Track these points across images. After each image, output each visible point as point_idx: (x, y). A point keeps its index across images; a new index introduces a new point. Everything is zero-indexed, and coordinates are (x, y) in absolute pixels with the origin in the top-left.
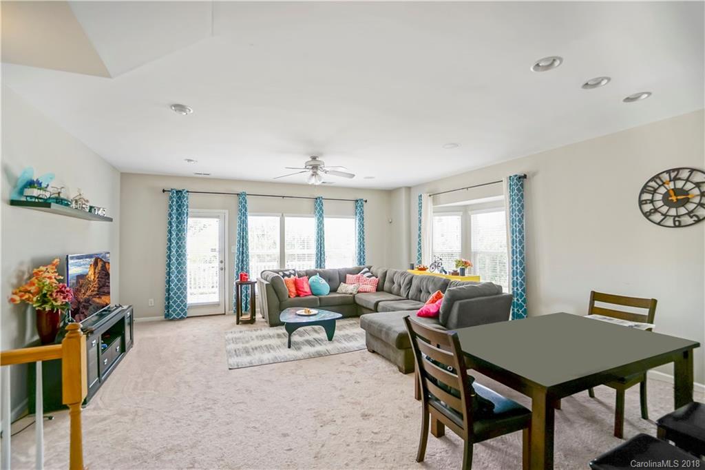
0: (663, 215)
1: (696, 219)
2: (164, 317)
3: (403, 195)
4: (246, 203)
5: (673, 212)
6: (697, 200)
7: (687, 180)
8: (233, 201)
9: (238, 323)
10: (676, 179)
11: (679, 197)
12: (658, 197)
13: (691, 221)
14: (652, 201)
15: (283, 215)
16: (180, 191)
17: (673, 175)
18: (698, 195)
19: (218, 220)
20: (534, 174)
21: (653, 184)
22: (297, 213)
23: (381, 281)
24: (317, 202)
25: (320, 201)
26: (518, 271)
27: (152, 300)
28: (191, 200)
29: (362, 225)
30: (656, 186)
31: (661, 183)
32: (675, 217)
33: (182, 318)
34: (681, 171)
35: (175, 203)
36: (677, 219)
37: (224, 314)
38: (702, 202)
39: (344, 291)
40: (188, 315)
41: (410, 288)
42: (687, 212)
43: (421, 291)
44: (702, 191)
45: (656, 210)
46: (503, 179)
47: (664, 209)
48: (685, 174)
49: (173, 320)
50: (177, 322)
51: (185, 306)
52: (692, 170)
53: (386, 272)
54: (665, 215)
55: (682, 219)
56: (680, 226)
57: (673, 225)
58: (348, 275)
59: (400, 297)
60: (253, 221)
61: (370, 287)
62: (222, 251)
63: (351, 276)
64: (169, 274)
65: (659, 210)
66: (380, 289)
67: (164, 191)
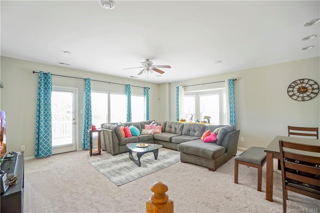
0: (297, 96)
1: (310, 98)
2: (34, 156)
3: (167, 86)
4: (90, 84)
5: (301, 95)
6: (311, 91)
7: (307, 84)
8: (82, 83)
9: (91, 156)
10: (302, 83)
11: (304, 90)
12: (295, 89)
13: (308, 99)
14: (293, 91)
15: (109, 93)
16: (46, 74)
17: (302, 81)
18: (311, 89)
19: (72, 94)
20: (240, 79)
21: (293, 84)
22: (117, 92)
23: (164, 127)
24: (127, 87)
25: (129, 87)
26: (233, 120)
27: (24, 146)
28: (54, 80)
29: (148, 100)
30: (295, 85)
31: (296, 84)
32: (302, 97)
33: (49, 156)
34: (304, 80)
35: (42, 81)
36: (303, 98)
37: (76, 151)
38: (313, 92)
39: (146, 133)
40: (52, 154)
41: (182, 129)
42: (307, 95)
43: (190, 131)
44: (313, 88)
45: (294, 95)
46: (226, 80)
47: (298, 94)
48: (306, 81)
49: (43, 157)
50: (46, 159)
51: (51, 148)
52: (309, 80)
53: (166, 123)
54: (298, 97)
55: (305, 98)
56: (304, 101)
57: (301, 100)
58: (145, 125)
59: (178, 135)
60: (94, 96)
61: (159, 131)
62: (74, 113)
63: (147, 125)
64: (38, 128)
65: (296, 94)
66: (163, 131)
67: (34, 72)
